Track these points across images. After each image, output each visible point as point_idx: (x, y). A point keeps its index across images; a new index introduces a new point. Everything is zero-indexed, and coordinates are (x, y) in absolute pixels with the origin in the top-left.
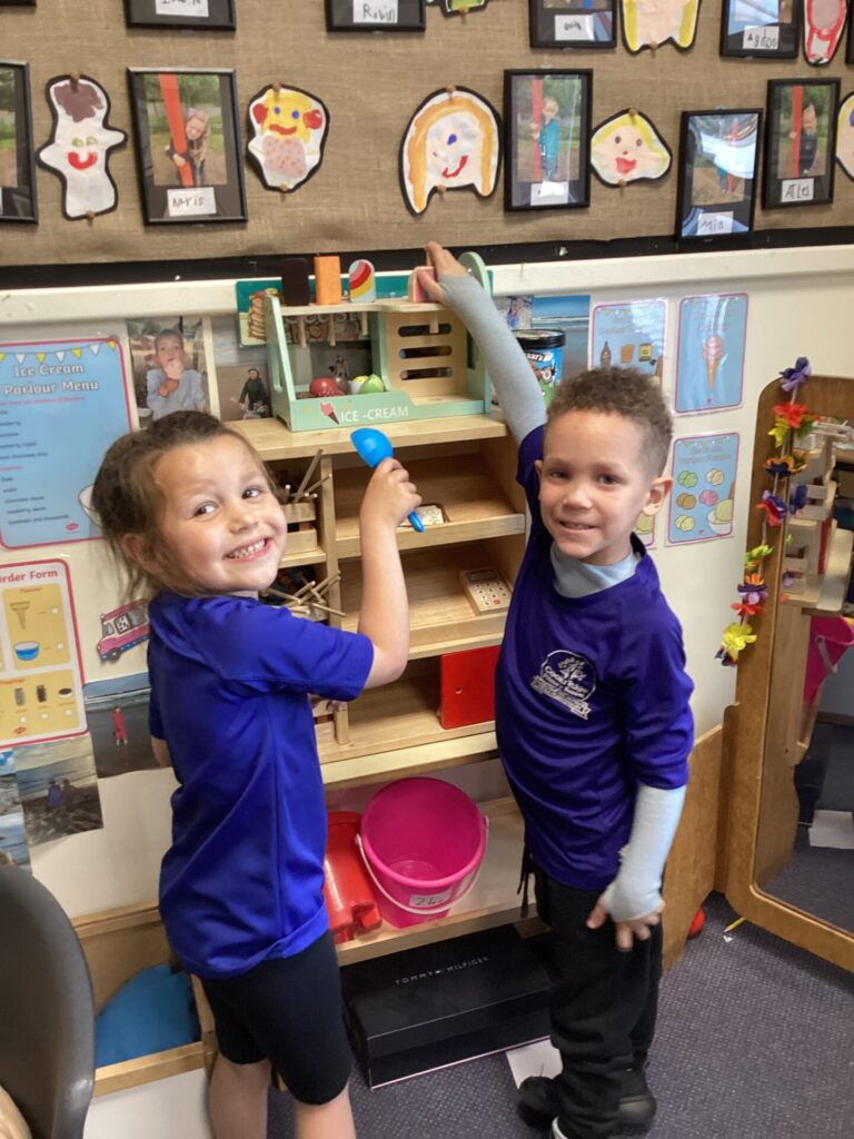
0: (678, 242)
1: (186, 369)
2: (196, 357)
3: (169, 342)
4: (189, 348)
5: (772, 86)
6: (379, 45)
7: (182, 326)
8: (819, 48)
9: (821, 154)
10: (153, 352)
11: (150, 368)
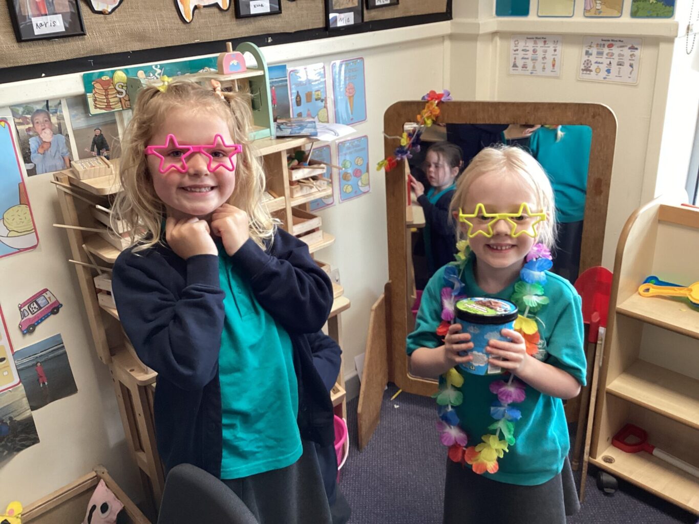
0: (328, 31)
1: (54, 134)
2: (59, 125)
3: (40, 118)
4: (54, 120)
7: (48, 107)
10: (31, 126)
11: (31, 136)
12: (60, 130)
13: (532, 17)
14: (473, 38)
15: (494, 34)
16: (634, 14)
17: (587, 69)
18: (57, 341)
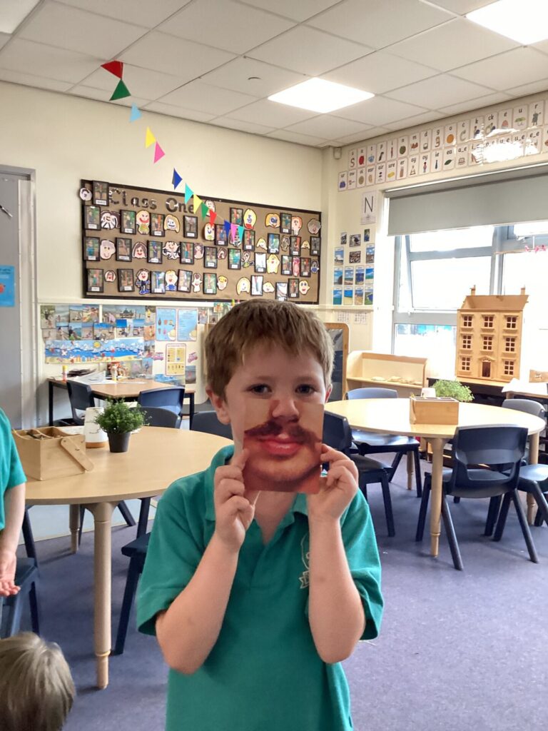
3: (203, 311)
4: (206, 312)
5: (289, 279)
6: (235, 271)
7: (205, 309)
8: (296, 274)
9: (297, 290)
10: (201, 312)
11: (201, 315)
12: (206, 315)
13: (342, 305)
14: (324, 310)
15: (332, 310)
16: (365, 304)
17: (356, 320)
18: (195, 367)
